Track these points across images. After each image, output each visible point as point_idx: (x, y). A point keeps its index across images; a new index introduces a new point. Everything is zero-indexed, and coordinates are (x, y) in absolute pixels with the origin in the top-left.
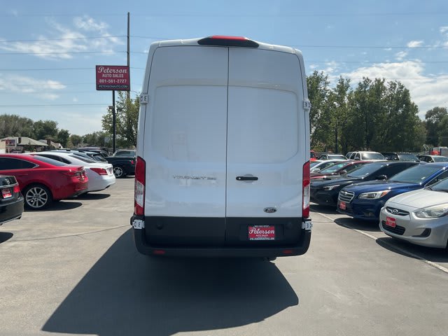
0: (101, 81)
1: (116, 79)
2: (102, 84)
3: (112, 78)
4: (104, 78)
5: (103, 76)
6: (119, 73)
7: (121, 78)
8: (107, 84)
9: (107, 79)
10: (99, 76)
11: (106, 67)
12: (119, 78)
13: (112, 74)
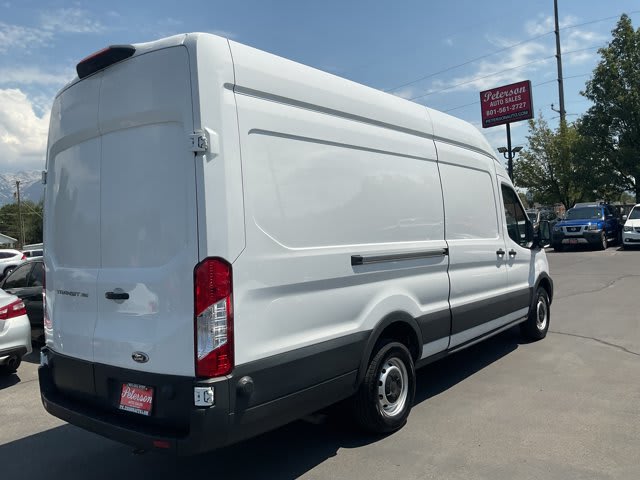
0: (488, 113)
1: (510, 104)
2: (490, 117)
3: (505, 105)
4: (493, 108)
5: (492, 104)
6: (514, 95)
7: (518, 102)
8: (498, 115)
9: (497, 108)
10: (485, 107)
11: (494, 91)
12: (515, 103)
13: (504, 99)
